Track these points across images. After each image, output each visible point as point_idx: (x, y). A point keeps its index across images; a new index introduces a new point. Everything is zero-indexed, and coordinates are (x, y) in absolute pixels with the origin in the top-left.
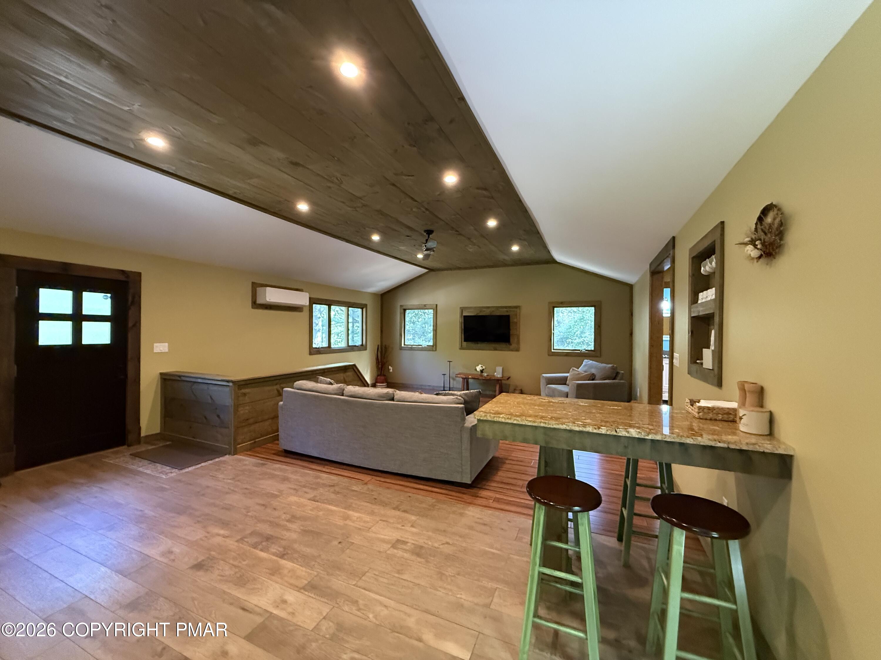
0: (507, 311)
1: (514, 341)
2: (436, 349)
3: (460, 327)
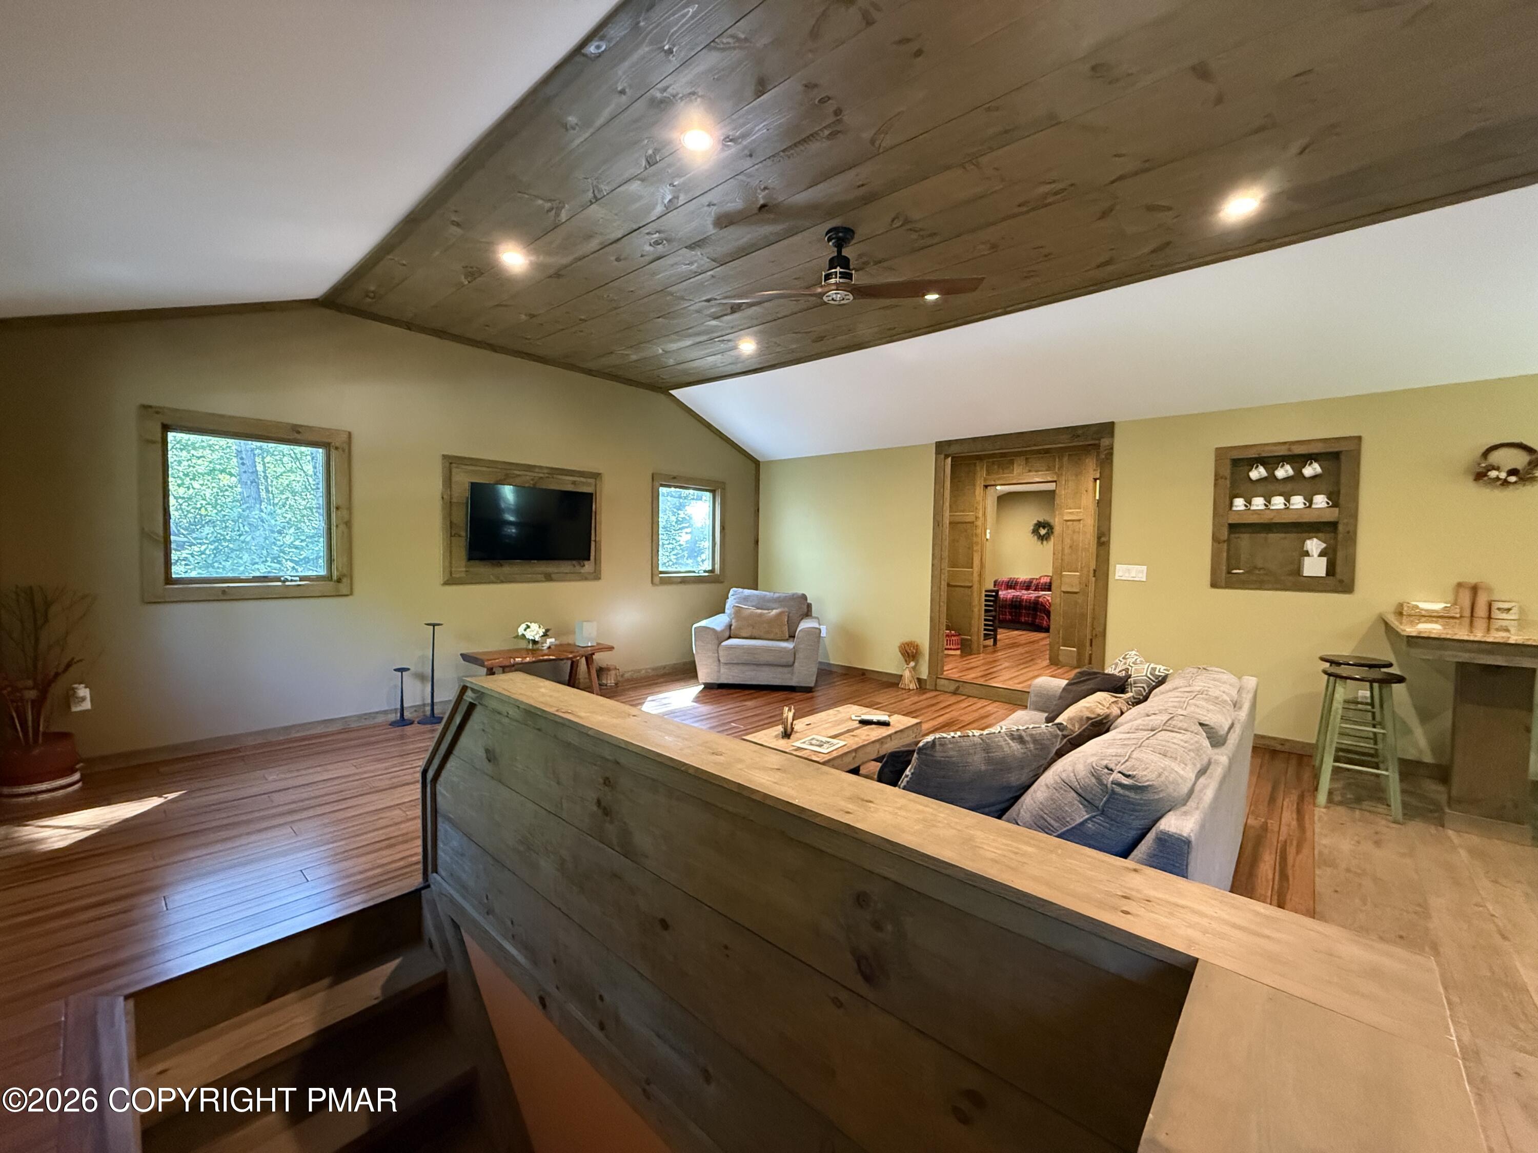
1: (592, 557)
2: (351, 589)
3: (444, 518)
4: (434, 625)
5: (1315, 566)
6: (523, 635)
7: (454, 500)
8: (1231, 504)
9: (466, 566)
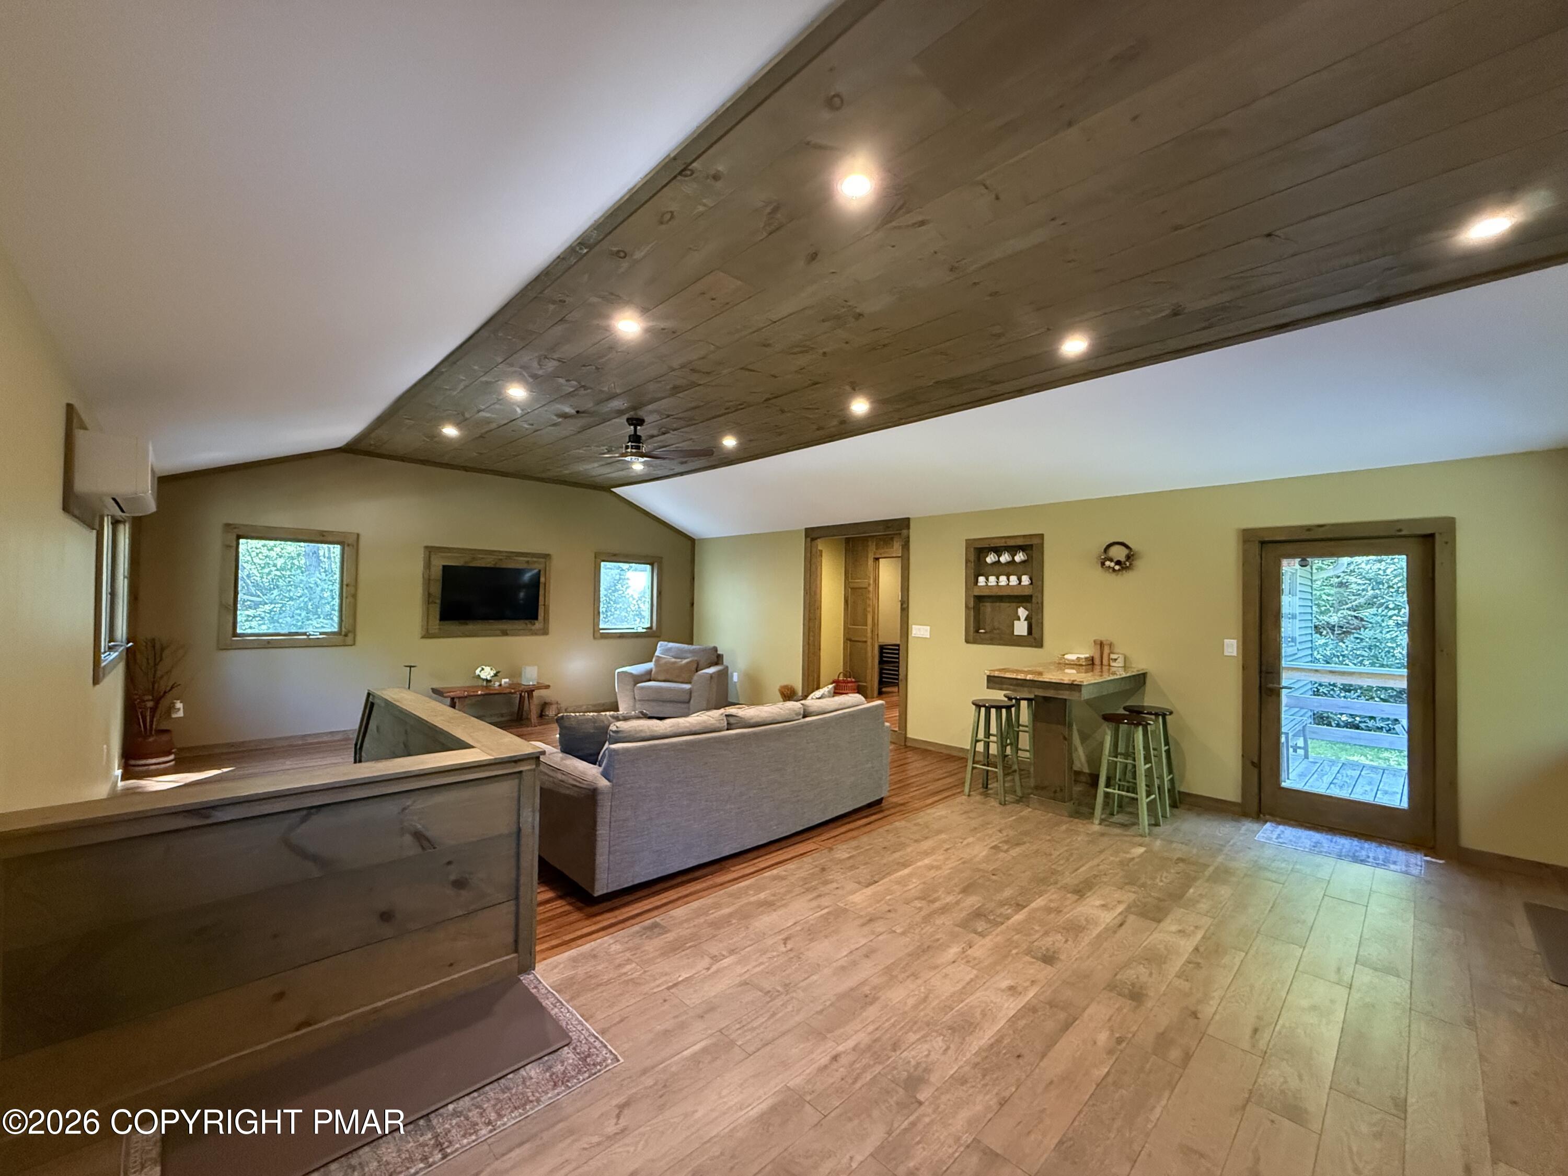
0: (528, 562)
1: (541, 616)
2: (354, 641)
3: (424, 590)
4: (411, 667)
5: (1021, 628)
6: (479, 676)
7: (432, 578)
8: (977, 581)
9: (439, 625)
